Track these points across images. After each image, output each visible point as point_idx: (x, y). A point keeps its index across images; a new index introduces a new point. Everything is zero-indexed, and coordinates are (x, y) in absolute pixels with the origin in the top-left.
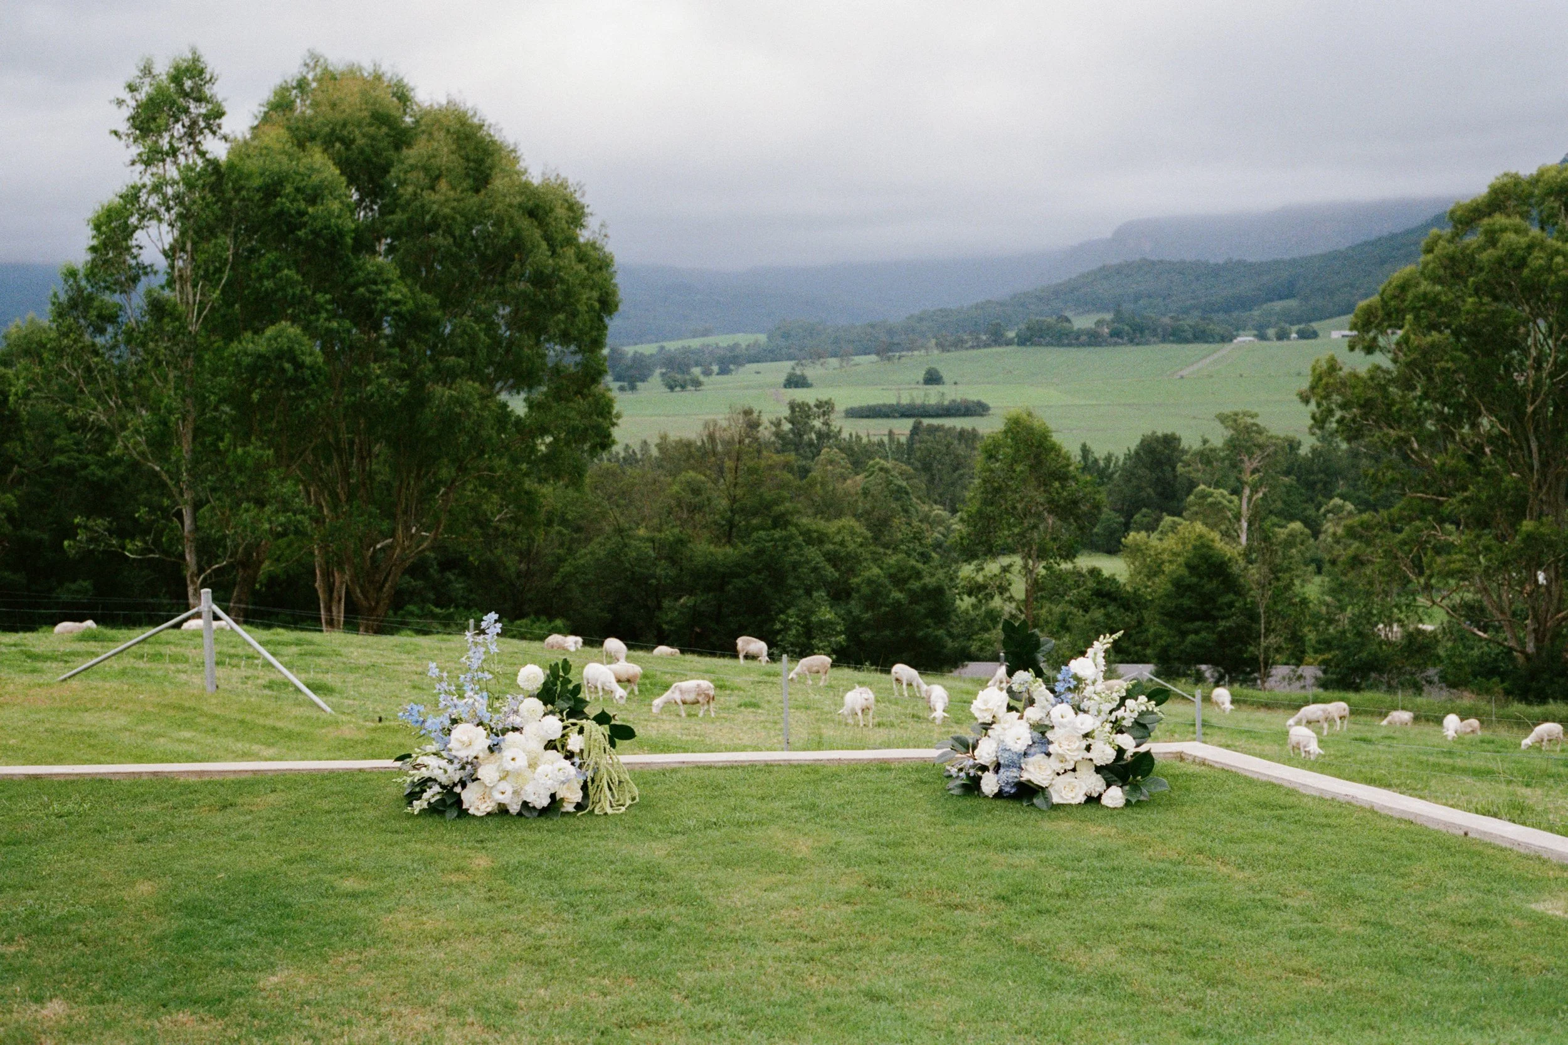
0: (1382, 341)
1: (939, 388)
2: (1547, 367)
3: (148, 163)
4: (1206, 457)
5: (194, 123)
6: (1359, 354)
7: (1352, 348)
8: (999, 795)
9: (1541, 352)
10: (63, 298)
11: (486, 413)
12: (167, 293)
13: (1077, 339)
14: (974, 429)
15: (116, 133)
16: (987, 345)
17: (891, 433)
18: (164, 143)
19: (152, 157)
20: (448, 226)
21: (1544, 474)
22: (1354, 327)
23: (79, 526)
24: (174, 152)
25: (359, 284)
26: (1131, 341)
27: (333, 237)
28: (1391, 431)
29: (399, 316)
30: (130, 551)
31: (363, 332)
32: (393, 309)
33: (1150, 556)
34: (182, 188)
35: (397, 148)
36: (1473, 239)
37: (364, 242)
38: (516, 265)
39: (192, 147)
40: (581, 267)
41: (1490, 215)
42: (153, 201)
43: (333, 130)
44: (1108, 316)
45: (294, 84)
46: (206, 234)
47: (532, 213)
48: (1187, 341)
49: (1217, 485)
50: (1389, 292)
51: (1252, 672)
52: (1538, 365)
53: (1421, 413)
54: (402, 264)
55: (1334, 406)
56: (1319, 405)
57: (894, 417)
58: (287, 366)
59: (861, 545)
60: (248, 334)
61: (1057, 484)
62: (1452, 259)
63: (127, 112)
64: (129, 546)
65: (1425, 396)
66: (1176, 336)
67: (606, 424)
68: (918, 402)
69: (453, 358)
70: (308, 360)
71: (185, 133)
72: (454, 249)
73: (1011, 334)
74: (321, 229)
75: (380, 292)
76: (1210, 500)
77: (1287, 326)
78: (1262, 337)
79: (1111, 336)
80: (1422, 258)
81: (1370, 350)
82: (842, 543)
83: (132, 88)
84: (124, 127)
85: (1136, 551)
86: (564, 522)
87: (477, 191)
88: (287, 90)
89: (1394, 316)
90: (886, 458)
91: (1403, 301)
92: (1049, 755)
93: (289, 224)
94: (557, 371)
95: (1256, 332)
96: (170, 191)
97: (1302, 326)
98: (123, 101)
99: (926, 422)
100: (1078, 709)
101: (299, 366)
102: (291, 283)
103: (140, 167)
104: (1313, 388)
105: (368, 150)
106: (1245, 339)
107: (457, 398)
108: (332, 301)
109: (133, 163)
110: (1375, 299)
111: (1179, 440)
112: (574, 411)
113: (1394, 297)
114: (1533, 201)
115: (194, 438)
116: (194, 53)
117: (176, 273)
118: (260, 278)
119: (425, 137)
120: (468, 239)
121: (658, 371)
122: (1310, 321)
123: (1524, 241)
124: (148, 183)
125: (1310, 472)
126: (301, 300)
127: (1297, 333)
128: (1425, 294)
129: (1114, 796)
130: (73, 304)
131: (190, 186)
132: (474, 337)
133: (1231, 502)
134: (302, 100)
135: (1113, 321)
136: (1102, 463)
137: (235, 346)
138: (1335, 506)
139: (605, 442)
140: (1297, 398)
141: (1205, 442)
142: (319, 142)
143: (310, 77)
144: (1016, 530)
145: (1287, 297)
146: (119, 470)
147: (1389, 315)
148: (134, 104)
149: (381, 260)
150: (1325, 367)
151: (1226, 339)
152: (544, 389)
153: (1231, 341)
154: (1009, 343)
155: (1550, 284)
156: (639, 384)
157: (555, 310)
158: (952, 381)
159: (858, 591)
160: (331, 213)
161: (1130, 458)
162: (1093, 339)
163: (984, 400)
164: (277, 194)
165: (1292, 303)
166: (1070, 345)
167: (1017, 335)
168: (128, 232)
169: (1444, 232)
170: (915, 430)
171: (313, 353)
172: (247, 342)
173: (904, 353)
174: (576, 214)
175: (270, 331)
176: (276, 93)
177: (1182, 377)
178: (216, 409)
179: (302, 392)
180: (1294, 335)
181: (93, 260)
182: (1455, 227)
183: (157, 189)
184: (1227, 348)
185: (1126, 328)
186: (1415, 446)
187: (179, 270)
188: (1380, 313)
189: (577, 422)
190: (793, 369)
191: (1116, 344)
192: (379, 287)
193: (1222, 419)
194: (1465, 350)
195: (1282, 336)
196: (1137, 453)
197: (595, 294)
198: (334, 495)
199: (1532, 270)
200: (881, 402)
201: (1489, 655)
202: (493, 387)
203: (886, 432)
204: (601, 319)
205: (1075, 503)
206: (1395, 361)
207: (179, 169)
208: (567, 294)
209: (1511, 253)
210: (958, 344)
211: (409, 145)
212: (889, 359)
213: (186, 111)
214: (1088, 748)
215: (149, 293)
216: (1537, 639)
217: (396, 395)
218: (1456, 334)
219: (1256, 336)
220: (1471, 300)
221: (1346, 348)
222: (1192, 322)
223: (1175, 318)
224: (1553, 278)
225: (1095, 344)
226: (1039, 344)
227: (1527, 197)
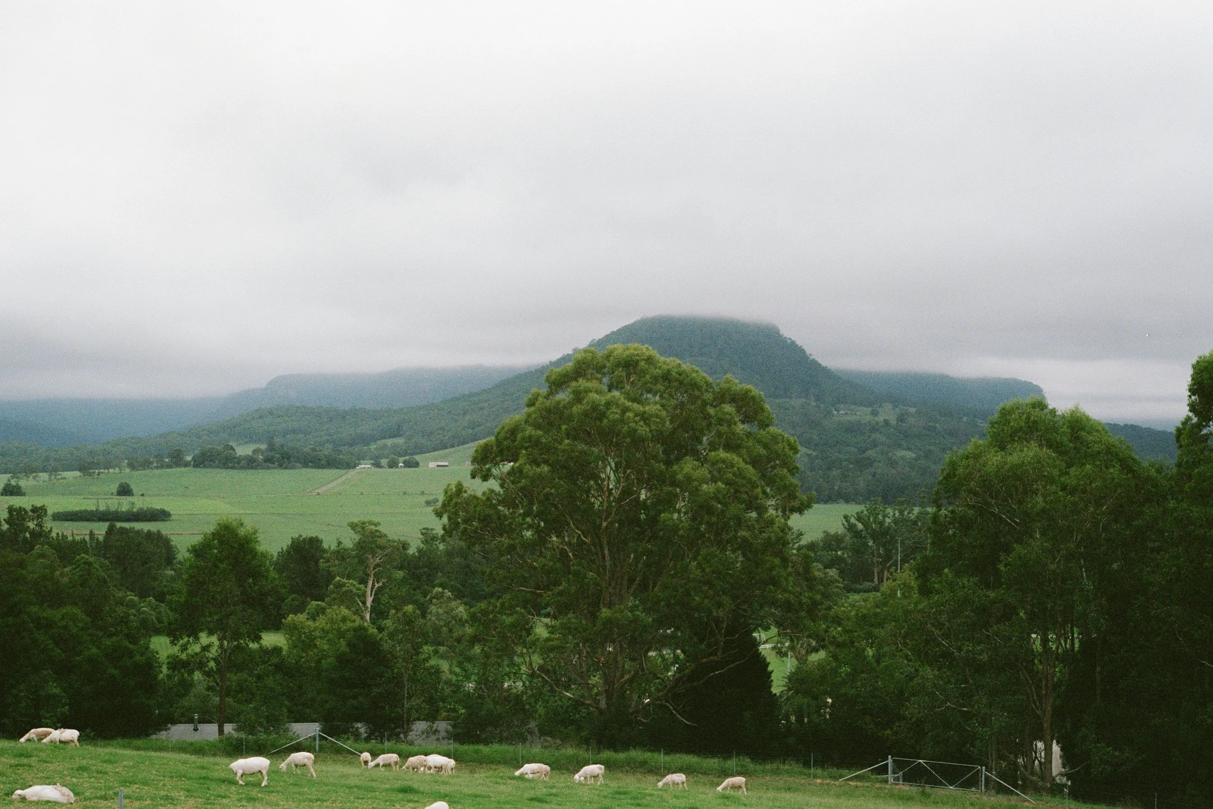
0: (495, 471)
1: (130, 498)
2: (617, 492)
4: (341, 554)
6: (478, 481)
7: (473, 477)
13: (239, 463)
14: (159, 531)
16: (169, 466)
17: (91, 534)
21: (613, 573)
22: (474, 461)
26: (280, 466)
33: (304, 633)
36: (563, 396)
41: (576, 380)
44: (264, 447)
48: (322, 467)
49: (349, 578)
50: (502, 435)
51: (396, 727)
52: (609, 491)
56: (450, 518)
57: (94, 521)
59: (82, 629)
62: (549, 411)
66: (314, 462)
68: (113, 508)
73: (189, 458)
76: (344, 589)
77: (395, 457)
78: (377, 465)
79: (265, 462)
80: (526, 410)
81: (485, 478)
82: (65, 628)
85: (293, 630)
89: (507, 453)
90: (87, 552)
91: (514, 441)
95: (372, 461)
97: (407, 458)
99: (119, 525)
104: (445, 506)
106: (365, 466)
110: (491, 439)
111: (321, 542)
113: (506, 438)
114: (606, 370)
122: (416, 454)
123: (604, 400)
125: (417, 567)
127: (404, 463)
128: (530, 437)
133: (358, 589)
135: (267, 450)
138: (437, 593)
141: (340, 543)
144: (216, 617)
145: (395, 436)
147: (501, 452)
150: (453, 490)
151: (351, 465)
153: (355, 467)
154: (186, 465)
155: (623, 432)
158: (141, 493)
159: (80, 668)
161: (283, 556)
162: (250, 463)
163: (166, 509)
165: (400, 441)
166: (233, 468)
167: (193, 458)
169: (541, 391)
170: (111, 530)
173: (102, 471)
177: (319, 494)
180: (401, 465)
182: (550, 387)
184: (352, 472)
185: (277, 456)
188: (495, 450)
190: (9, 481)
191: (269, 468)
193: (353, 526)
195: (393, 465)
196: (288, 552)
199: (610, 421)
200: (83, 508)
201: (562, 707)
203: (88, 533)
209: (594, 408)
210: (146, 465)
212: (90, 475)
216: (607, 697)
218: (554, 468)
219: (373, 464)
220: (567, 441)
221: (469, 476)
222: (326, 452)
223: (314, 450)
224: (626, 428)
225: (252, 468)
226: (211, 467)
227: (600, 369)
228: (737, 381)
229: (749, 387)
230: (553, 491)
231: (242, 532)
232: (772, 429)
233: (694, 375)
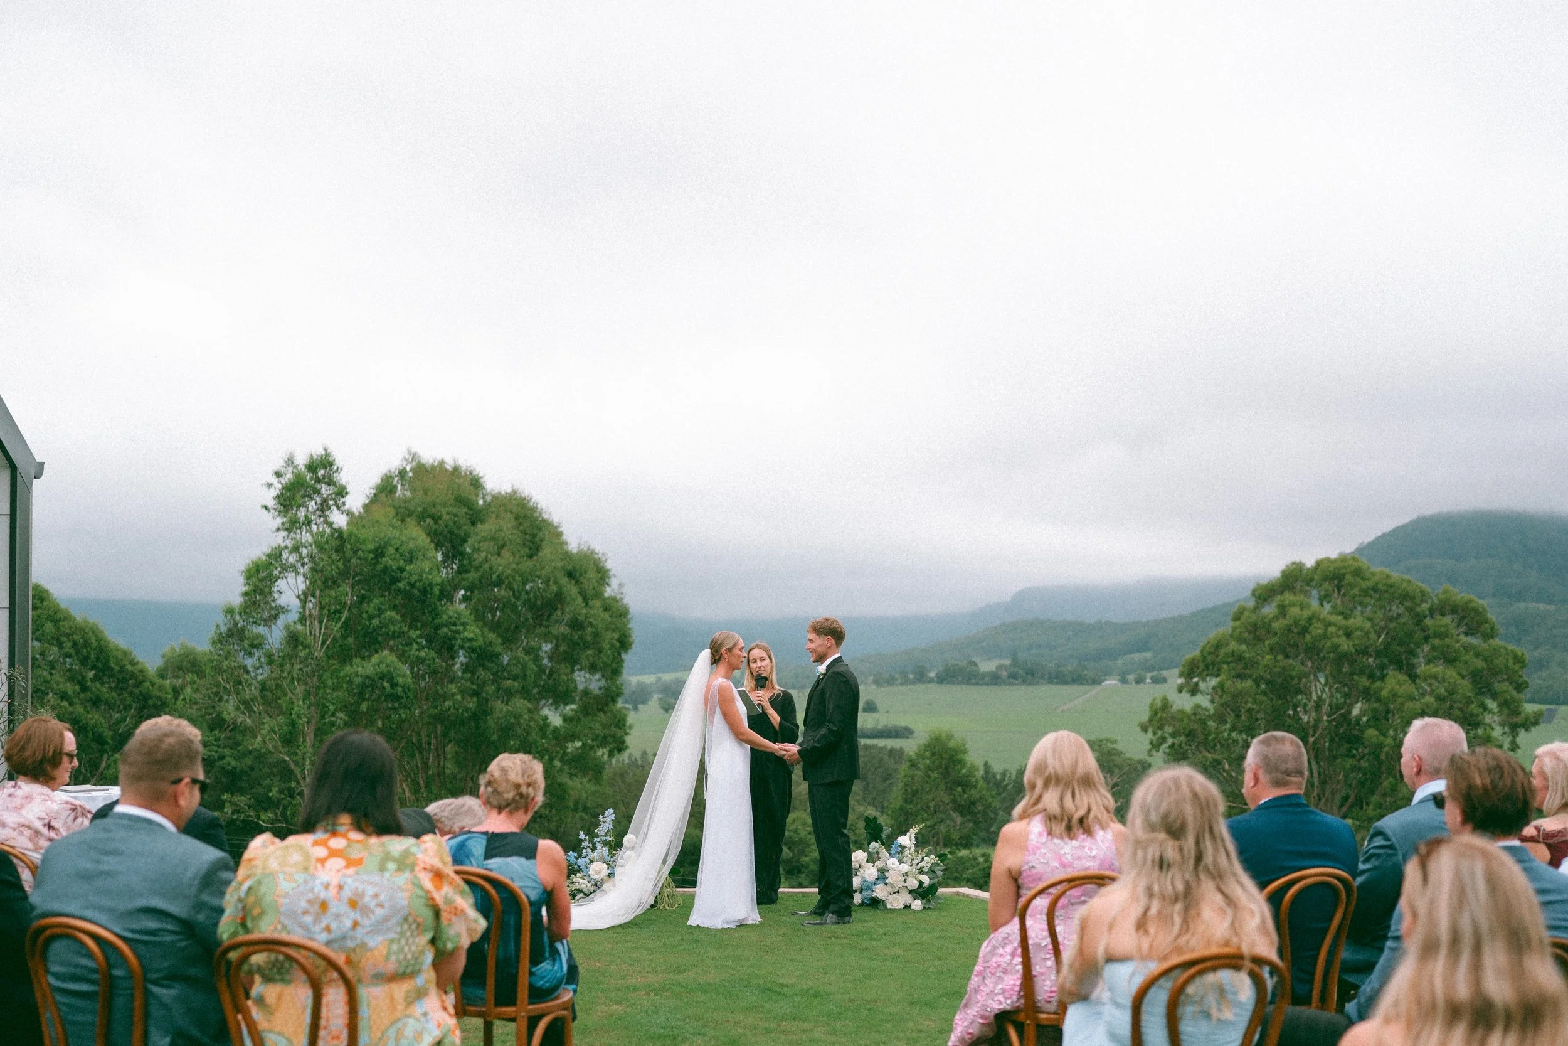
0: (1202, 686)
1: (875, 715)
2: (1325, 708)
3: (289, 530)
5: (325, 501)
6: (1185, 695)
7: (1180, 691)
8: (862, 904)
9: (1319, 698)
10: (224, 629)
11: (532, 724)
12: (299, 627)
13: (983, 678)
14: (901, 748)
15: (266, 508)
16: (913, 683)
18: (302, 514)
19: (291, 526)
20: (509, 583)
21: (1323, 791)
22: (1181, 675)
23: (225, 801)
24: (308, 523)
25: (442, 625)
26: (1025, 682)
27: (425, 588)
28: (1209, 755)
29: (472, 650)
30: (264, 822)
31: (443, 661)
32: (468, 645)
34: (315, 550)
35: (473, 524)
36: (1269, 610)
37: (446, 595)
38: (559, 612)
39: (322, 519)
40: (606, 615)
41: (1282, 593)
42: (292, 559)
43: (425, 509)
44: (1007, 662)
45: (397, 473)
46: (330, 583)
47: (570, 575)
48: (1067, 683)
50: (1208, 649)
52: (1318, 706)
53: (1231, 741)
54: (475, 611)
55: (1167, 735)
56: (1155, 733)
58: (385, 684)
60: (357, 661)
61: (960, 789)
62: (1254, 625)
63: (274, 492)
64: (263, 817)
65: (1233, 729)
66: (1059, 678)
67: (619, 733)
69: (510, 681)
70: (400, 680)
71: (318, 509)
72: (513, 600)
73: (932, 675)
74: (415, 582)
75: (458, 632)
77: (1143, 673)
78: (1124, 681)
79: (1009, 678)
80: (1232, 624)
81: (1194, 691)
82: (796, 831)
83: (278, 475)
84: (271, 503)
86: (585, 809)
87: (531, 557)
88: (391, 477)
89: (1211, 667)
91: (1217, 656)
92: (886, 884)
93: (392, 577)
94: (586, 693)
95: (1119, 678)
96: (305, 552)
97: (1155, 673)
98: (272, 484)
100: (901, 862)
101: (394, 685)
102: (392, 622)
103: (283, 534)
104: (1150, 720)
105: (451, 524)
106: (1111, 682)
107: (512, 712)
108: (420, 636)
109: (278, 530)
110: (1197, 653)
112: (598, 724)
113: (1210, 653)
114: (1314, 584)
115: (315, 736)
116: (326, 450)
117: (307, 613)
118: (371, 617)
119: (494, 516)
120: (523, 593)
121: (656, 697)
122: (1163, 669)
123: (1306, 614)
124: (289, 545)
126: (401, 634)
127: (1151, 679)
128: (1234, 651)
129: (917, 905)
130: (230, 634)
131: (321, 548)
132: (524, 667)
134: (402, 485)
135: (1010, 665)
136: (998, 777)
137: (348, 669)
139: (619, 746)
140: (1139, 729)
142: (414, 517)
143: (408, 469)
145: (1144, 650)
146: (248, 761)
147: (1207, 667)
148: (280, 486)
149: (458, 607)
150: (1160, 704)
151: (1096, 682)
152: (573, 706)
153: (1100, 683)
154: (931, 681)
155: (1326, 647)
156: (641, 707)
157: (586, 646)
158: (886, 710)
159: (807, 867)
160: (423, 571)
162: (995, 679)
163: (912, 726)
164: (383, 555)
165: (1148, 655)
166: (977, 684)
167: (937, 674)
168: (272, 580)
169: (1248, 604)
171: (404, 673)
172: (358, 666)
174: (603, 575)
175: (375, 659)
176: (382, 480)
178: (333, 715)
179: (396, 705)
180: (1148, 680)
181: (245, 602)
182: (1256, 600)
183: (296, 549)
184: (1097, 689)
185: (1021, 672)
186: (1227, 767)
187: (310, 610)
188: (1201, 665)
189: (600, 731)
191: (1013, 684)
192: (458, 628)
194: (1265, 694)
195: (1140, 680)
197: (616, 636)
198: (415, 782)
199: (1312, 637)
202: (538, 704)
204: (619, 654)
205: (973, 803)
206: (1212, 702)
207: (312, 536)
208: (596, 635)
209: (1296, 623)
210: (891, 681)
211: (482, 522)
213: (318, 492)
214: (905, 881)
215: (287, 627)
217: (467, 709)
218: (1257, 683)
219: (1119, 680)
220: (1268, 657)
221: (1176, 691)
222: (1070, 668)
223: (1058, 665)
224: (1329, 644)
225: (996, 684)
226: (953, 683)
227: (1309, 581)
228: (1457, 590)
229: (1472, 597)
230: (1255, 706)
231: (951, 744)
232: (1497, 642)
233: (1405, 585)
